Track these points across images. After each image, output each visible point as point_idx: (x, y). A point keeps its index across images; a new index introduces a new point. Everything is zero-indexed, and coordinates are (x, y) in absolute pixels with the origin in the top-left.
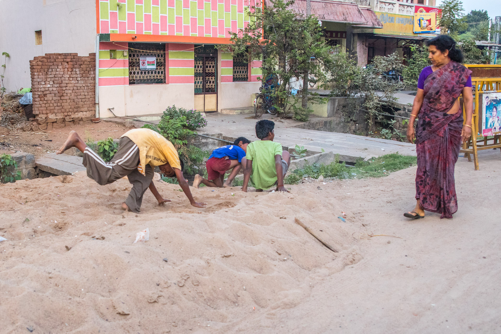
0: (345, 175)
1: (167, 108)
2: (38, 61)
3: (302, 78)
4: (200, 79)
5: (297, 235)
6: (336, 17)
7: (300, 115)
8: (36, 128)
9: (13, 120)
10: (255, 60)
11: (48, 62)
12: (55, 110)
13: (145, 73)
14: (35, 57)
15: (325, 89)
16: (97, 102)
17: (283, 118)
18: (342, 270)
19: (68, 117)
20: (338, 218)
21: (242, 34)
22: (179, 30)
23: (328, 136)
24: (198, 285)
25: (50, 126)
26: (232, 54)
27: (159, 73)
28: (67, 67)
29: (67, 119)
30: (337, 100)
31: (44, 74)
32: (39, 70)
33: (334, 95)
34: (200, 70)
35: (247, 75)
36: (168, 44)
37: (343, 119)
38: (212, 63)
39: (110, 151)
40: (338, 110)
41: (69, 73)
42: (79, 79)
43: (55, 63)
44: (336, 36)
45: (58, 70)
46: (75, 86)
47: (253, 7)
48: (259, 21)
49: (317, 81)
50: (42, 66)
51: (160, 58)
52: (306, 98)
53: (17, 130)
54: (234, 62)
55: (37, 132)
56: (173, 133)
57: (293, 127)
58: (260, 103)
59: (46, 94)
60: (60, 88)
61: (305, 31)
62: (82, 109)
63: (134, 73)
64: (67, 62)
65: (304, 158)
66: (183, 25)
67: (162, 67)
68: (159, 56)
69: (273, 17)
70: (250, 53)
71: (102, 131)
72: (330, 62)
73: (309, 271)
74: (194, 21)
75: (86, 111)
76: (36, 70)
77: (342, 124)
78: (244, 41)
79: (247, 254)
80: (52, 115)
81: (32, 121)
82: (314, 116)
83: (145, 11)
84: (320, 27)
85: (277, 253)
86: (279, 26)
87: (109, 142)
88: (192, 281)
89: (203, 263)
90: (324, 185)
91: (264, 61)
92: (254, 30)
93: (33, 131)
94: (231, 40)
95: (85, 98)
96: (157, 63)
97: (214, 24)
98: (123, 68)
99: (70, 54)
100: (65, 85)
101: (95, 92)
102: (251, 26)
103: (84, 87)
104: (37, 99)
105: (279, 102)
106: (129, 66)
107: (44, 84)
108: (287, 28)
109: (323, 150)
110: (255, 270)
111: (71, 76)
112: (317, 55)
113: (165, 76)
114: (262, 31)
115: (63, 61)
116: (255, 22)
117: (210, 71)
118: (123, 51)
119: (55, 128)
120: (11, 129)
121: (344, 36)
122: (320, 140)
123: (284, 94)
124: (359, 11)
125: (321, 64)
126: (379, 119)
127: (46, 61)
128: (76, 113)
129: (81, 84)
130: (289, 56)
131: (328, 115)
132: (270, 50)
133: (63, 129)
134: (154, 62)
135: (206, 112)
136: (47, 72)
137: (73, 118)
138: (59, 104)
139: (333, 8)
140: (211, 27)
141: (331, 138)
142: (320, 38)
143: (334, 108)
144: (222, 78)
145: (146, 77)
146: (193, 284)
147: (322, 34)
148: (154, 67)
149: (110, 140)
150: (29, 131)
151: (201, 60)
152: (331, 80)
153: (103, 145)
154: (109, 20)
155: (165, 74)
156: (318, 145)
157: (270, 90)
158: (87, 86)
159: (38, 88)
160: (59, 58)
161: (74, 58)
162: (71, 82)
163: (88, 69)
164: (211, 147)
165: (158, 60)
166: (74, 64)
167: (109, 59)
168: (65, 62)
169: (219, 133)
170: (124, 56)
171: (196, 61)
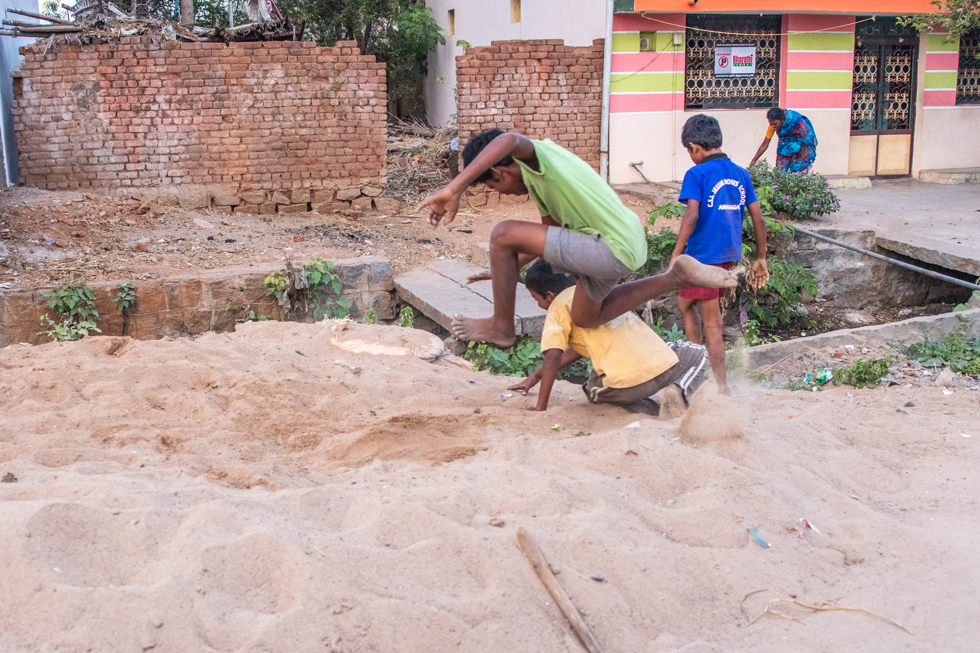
2: (472, 58)
4: (867, 98)
9: (425, 184)
11: (493, 59)
13: (727, 83)
14: (467, 49)
16: (604, 148)
27: (761, 83)
28: (537, 70)
31: (483, 86)
32: (473, 78)
34: (869, 78)
36: (787, 16)
38: (903, 61)
41: (542, 83)
42: (565, 96)
43: (510, 61)
45: (516, 76)
46: (554, 113)
50: (481, 69)
51: (767, 48)
54: (961, 57)
60: (519, 117)
63: (700, 83)
64: (539, 60)
76: (467, 78)
95: (577, 139)
96: (759, 61)
98: (669, 72)
99: (546, 41)
100: (533, 109)
101: (600, 126)
103: (575, 114)
106: (687, 69)
107: (484, 106)
111: (547, 90)
113: (776, 90)
115: (530, 58)
117: (897, 80)
118: (673, 34)
119: (503, 202)
120: (411, 202)
127: (492, 58)
129: (569, 106)
133: (523, 205)
136: (490, 82)
144: (927, 95)
145: (730, 93)
148: (751, 69)
151: (875, 52)
155: (777, 85)
158: (582, 113)
159: (471, 116)
160: (520, 50)
161: (554, 51)
162: (545, 103)
163: (588, 75)
164: (840, 263)
165: (760, 53)
166: (555, 62)
167: (638, 52)
168: (534, 59)
169: (868, 229)
170: (674, 45)
171: (860, 55)
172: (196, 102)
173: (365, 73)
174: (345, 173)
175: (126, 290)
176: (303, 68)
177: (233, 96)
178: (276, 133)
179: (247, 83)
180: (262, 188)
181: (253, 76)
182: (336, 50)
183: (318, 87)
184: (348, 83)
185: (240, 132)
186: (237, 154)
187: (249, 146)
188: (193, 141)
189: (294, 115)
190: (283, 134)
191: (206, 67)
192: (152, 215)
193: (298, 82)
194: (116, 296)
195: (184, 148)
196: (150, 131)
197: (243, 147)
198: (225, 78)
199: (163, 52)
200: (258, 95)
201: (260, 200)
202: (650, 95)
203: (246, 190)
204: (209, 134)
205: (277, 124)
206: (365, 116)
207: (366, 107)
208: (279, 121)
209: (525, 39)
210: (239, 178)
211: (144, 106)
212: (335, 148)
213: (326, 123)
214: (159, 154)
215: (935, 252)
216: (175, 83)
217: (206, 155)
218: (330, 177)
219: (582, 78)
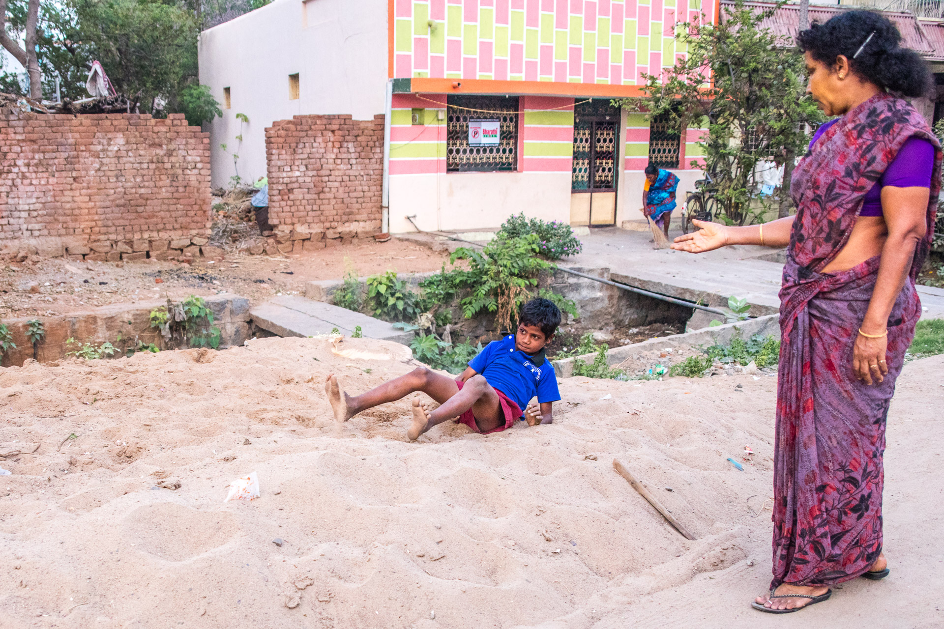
1: (510, 218)
2: (279, 130)
4: (583, 164)
8: (272, 249)
9: (236, 235)
10: (692, 129)
12: (308, 218)
13: (478, 151)
14: (274, 123)
16: (385, 204)
19: (331, 231)
21: (666, 78)
22: (546, 70)
25: (298, 246)
26: (647, 117)
27: (504, 151)
28: (332, 139)
29: (330, 234)
31: (289, 153)
32: (280, 145)
34: (584, 147)
35: (677, 157)
36: (523, 97)
38: (609, 134)
39: (389, 296)
41: (336, 150)
43: (310, 132)
45: (315, 145)
46: (345, 175)
47: (687, 25)
50: (287, 139)
51: (508, 123)
52: (786, 203)
53: (240, 251)
54: (651, 132)
55: (273, 256)
57: (754, 258)
58: (695, 211)
59: (293, 189)
60: (317, 178)
61: (790, 70)
62: (358, 217)
63: (458, 151)
64: (333, 131)
66: (554, 61)
67: (512, 141)
68: (505, 120)
69: (725, 43)
70: (682, 115)
71: (388, 257)
74: (575, 53)
75: (365, 221)
76: (275, 146)
78: (669, 91)
80: (303, 227)
81: (267, 237)
83: (481, 35)
86: (739, 62)
87: (388, 278)
90: (752, 383)
92: (690, 69)
93: (267, 254)
94: (641, 89)
95: (363, 197)
96: (502, 133)
97: (616, 59)
98: (436, 142)
99: (338, 115)
100: (328, 172)
101: (381, 186)
102: (685, 62)
104: (275, 198)
105: (732, 210)
106: (448, 139)
107: (289, 169)
108: (753, 65)
111: (340, 156)
113: (515, 159)
114: (709, 73)
115: (326, 129)
117: (604, 149)
118: (438, 111)
119: (306, 249)
120: (229, 250)
124: (917, 28)
126: (936, 246)
127: (295, 129)
128: (346, 224)
129: (357, 170)
132: (720, 109)
133: (322, 252)
134: (495, 131)
135: (591, 226)
136: (294, 150)
137: (339, 233)
138: (315, 207)
140: (610, 64)
144: (628, 162)
145: (481, 159)
148: (496, 140)
149: (391, 275)
150: (260, 254)
151: (588, 127)
153: (375, 284)
154: (412, 53)
155: (516, 153)
158: (368, 175)
159: (279, 178)
160: (318, 123)
161: (345, 124)
162: (338, 167)
163: (371, 144)
164: (586, 293)
165: (503, 126)
166: (345, 133)
167: (410, 125)
168: (329, 130)
169: (603, 266)
170: (438, 120)
171: (578, 129)
172: (51, 165)
173: (192, 141)
174: (177, 226)
175: (37, 325)
176: (141, 137)
177: (82, 161)
178: (120, 192)
179: (94, 149)
180: (109, 239)
181: (99, 143)
182: (168, 121)
183: (154, 153)
184: (179, 149)
185: (89, 191)
186: (87, 211)
187: (97, 204)
188: (49, 199)
189: (134, 177)
190: (125, 193)
191: (59, 135)
192: (30, 263)
193: (137, 149)
194: (27, 330)
195: (41, 205)
196: (12, 191)
197: (91, 204)
198: (76, 144)
199: (22, 123)
200: (103, 160)
201: (107, 249)
202: (420, 161)
203: (95, 241)
204: (63, 193)
205: (120, 184)
206: (193, 178)
207: (194, 170)
208: (122, 182)
209: (321, 113)
210: (89, 231)
211: (6, 169)
212: (169, 205)
213: (161, 184)
214: (19, 211)
215: (659, 284)
216: (33, 149)
217: (60, 211)
218: (165, 229)
219: (367, 146)
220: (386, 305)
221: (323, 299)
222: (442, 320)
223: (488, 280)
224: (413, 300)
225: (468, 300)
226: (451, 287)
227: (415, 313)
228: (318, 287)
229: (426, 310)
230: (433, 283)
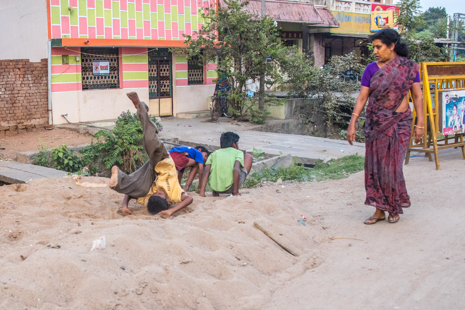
0: (304, 178)
1: (122, 113)
3: (259, 80)
4: (154, 83)
5: (256, 239)
6: (291, 17)
7: (257, 118)
10: (210, 63)
12: (7, 118)
13: (98, 78)
15: (282, 90)
16: (50, 108)
17: (239, 121)
18: (302, 274)
19: (21, 125)
20: (298, 221)
21: (196, 37)
22: (132, 33)
23: (286, 138)
24: (156, 293)
25: (2, 134)
26: (187, 57)
27: (112, 77)
28: (19, 73)
29: (20, 126)
30: (294, 102)
33: (291, 96)
34: (154, 74)
35: (202, 78)
36: (121, 48)
37: (301, 120)
38: (167, 67)
39: (65, 158)
40: (296, 111)
41: (21, 79)
42: (31, 85)
43: (6, 69)
44: (293, 37)
45: (9, 76)
46: (27, 93)
47: (207, 9)
48: (213, 22)
49: (273, 82)
51: (113, 62)
52: (263, 100)
54: (188, 65)
56: (128, 138)
57: (250, 130)
60: (12, 95)
61: (261, 32)
62: (35, 116)
63: (87, 78)
64: (19, 69)
65: (263, 161)
66: (136, 28)
67: (116, 72)
68: (112, 60)
69: (227, 18)
70: (205, 56)
71: (55, 138)
72: (287, 63)
73: (270, 275)
74: (147, 24)
75: (39, 118)
77: (300, 126)
78: (199, 43)
79: (206, 260)
80: (5, 123)
82: (272, 118)
83: (97, 14)
84: (276, 28)
85: (236, 258)
86: (234, 28)
87: (63, 149)
88: (151, 289)
89: (161, 270)
90: (283, 189)
91: (220, 63)
92: (208, 32)
94: (185, 43)
95: (38, 105)
96: (111, 68)
98: (76, 73)
99: (22, 60)
100: (18, 92)
101: (47, 98)
102: (205, 28)
103: (36, 93)
105: (236, 105)
106: (82, 72)
108: (242, 29)
109: (281, 153)
110: (214, 276)
111: (23, 82)
112: (273, 57)
113: (118, 81)
114: (216, 33)
115: (15, 68)
116: (209, 24)
117: (165, 75)
118: (76, 56)
119: (7, 135)
121: (300, 36)
122: (278, 143)
123: (241, 96)
124: (315, 10)
125: (277, 65)
126: (337, 120)
128: (29, 121)
129: (33, 90)
130: (245, 57)
131: (285, 117)
132: (226, 52)
133: (16, 137)
134: (107, 66)
135: (161, 117)
137: (25, 126)
138: (11, 112)
139: (288, 8)
140: (165, 29)
141: (289, 140)
142: (276, 39)
143: (291, 110)
144: (177, 81)
145: (100, 82)
146: (151, 291)
147: (278, 35)
148: (108, 72)
149: (64, 147)
151: (156, 63)
152: (288, 82)
153: (57, 152)
154: (61, 25)
155: (118, 78)
156: (276, 147)
157: (226, 92)
158: (39, 93)
160: (10, 64)
161: (26, 64)
162: (23, 88)
163: (40, 75)
165: (111, 64)
166: (26, 70)
167: (62, 65)
168: (17, 68)
169: (175, 138)
170: (77, 61)
171: (150, 65)
209: (12, 59)
219: (38, 76)
220: (63, 164)
221: (28, 162)
222: (93, 170)
223: (117, 147)
224: (78, 160)
225: (106, 159)
226: (97, 152)
227: (79, 167)
228: (25, 156)
229: (85, 165)
230: (87, 151)
